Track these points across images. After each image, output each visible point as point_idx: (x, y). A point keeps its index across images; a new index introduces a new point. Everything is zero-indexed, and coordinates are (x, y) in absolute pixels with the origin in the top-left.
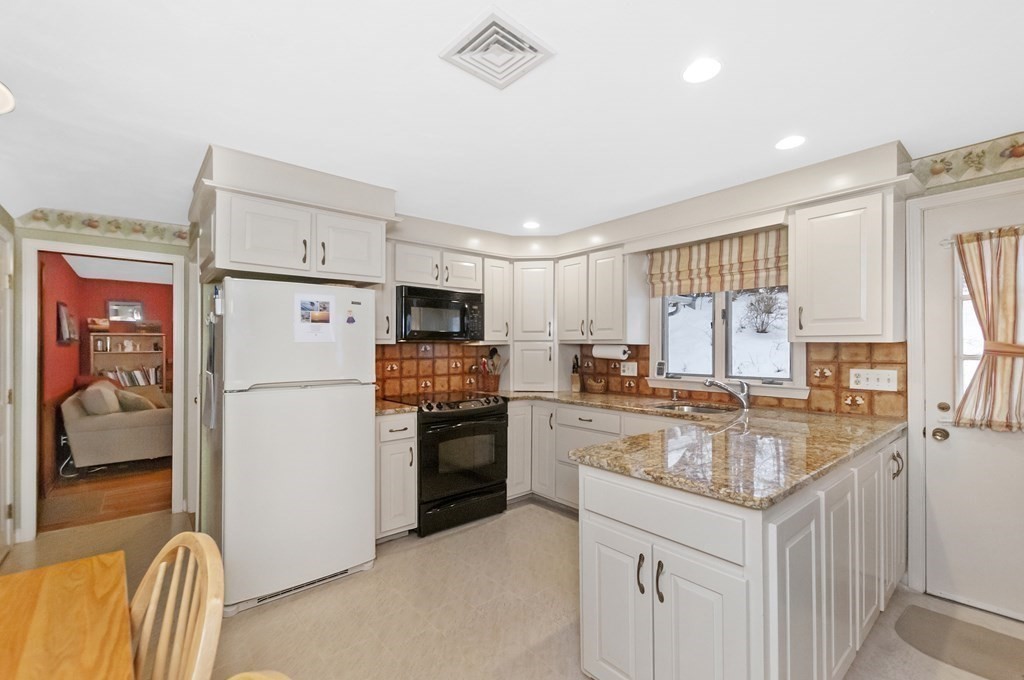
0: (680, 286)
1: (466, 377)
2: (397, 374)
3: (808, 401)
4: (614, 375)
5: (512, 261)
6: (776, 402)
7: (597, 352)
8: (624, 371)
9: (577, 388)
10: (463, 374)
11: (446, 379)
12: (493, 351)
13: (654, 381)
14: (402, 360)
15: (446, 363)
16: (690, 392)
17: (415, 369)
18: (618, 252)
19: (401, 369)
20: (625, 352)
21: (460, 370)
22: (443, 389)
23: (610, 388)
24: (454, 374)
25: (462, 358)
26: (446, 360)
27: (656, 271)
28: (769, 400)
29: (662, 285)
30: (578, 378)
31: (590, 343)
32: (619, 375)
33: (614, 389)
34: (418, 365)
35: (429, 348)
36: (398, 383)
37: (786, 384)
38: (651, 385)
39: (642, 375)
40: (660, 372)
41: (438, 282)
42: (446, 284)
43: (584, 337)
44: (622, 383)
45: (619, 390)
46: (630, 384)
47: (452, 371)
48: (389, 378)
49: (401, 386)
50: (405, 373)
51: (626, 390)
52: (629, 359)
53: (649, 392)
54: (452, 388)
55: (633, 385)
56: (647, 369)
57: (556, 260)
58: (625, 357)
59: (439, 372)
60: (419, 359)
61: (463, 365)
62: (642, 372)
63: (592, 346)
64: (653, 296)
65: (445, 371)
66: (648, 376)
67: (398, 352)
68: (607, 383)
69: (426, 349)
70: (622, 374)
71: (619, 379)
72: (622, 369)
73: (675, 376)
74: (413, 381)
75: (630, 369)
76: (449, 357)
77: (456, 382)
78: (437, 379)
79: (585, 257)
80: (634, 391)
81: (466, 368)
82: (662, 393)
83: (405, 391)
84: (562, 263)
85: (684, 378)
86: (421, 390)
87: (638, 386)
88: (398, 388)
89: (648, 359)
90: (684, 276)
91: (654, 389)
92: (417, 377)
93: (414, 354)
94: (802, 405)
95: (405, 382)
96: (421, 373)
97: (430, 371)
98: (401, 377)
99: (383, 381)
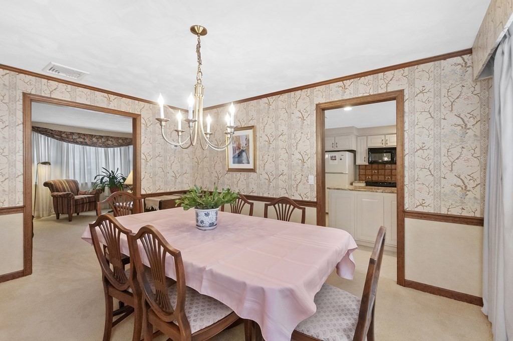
2: (376, 174)
14: (378, 169)
19: (378, 172)
34: (385, 171)
35: (389, 166)
41: (383, 145)
42: (387, 145)
49: (378, 178)
50: (380, 173)
60: (385, 169)
74: (383, 176)
83: (380, 179)
93: (383, 168)
95: (380, 176)
96: (386, 174)
97: (390, 173)
98: (378, 175)
99: (372, 175)
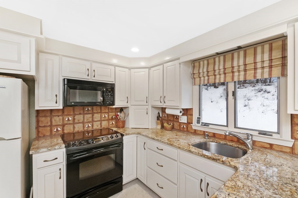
0: (208, 79)
1: (110, 121)
2: (71, 122)
3: (292, 148)
4: (176, 122)
5: (130, 69)
6: (268, 146)
7: (168, 111)
8: (181, 120)
9: (159, 127)
10: (108, 120)
11: (99, 123)
12: (121, 110)
13: (195, 126)
14: (74, 115)
15: (99, 116)
16: (214, 134)
17: (82, 119)
18: (177, 62)
19: (74, 119)
20: (181, 112)
21: (107, 118)
22: (97, 128)
23: (174, 127)
24: (104, 120)
25: (108, 113)
26: (100, 114)
27: (196, 71)
28: (263, 144)
29: (199, 79)
30: (160, 123)
31: (164, 107)
32: (178, 122)
33: (176, 128)
34: (84, 117)
35: (90, 109)
36: (72, 126)
37: (275, 136)
38: (194, 128)
39: (189, 123)
40: (198, 122)
41: (89, 78)
42: (93, 78)
43: (162, 104)
44: (180, 126)
45: (179, 129)
46: (183, 126)
47: (103, 119)
48: (66, 124)
49: (74, 128)
50: (76, 121)
51: (182, 129)
52: (183, 115)
53: (193, 131)
54: (103, 127)
55: (185, 127)
56: (192, 120)
57: (150, 68)
58: (181, 114)
59: (96, 120)
60: (84, 114)
61: (109, 116)
62: (189, 121)
63: (166, 108)
64: (195, 85)
65: (99, 119)
66: (192, 123)
67: (72, 111)
68: (173, 125)
69: (88, 109)
70: (180, 121)
71: (178, 124)
72: (180, 119)
73: (206, 125)
74: (81, 125)
75: (184, 119)
76: (101, 112)
77: (105, 124)
78: (94, 123)
79: (162, 66)
80: (185, 130)
81: (110, 117)
82: (199, 132)
83: (76, 130)
84: (152, 69)
85: (210, 126)
86: (86, 129)
87: (187, 128)
88: (72, 128)
89: (192, 115)
90: (211, 73)
91: (195, 130)
92: (83, 123)
94: (288, 150)
95: (76, 126)
96: (85, 121)
97: (91, 120)
98: (74, 123)
99: (63, 126)
